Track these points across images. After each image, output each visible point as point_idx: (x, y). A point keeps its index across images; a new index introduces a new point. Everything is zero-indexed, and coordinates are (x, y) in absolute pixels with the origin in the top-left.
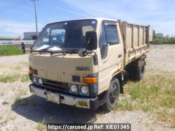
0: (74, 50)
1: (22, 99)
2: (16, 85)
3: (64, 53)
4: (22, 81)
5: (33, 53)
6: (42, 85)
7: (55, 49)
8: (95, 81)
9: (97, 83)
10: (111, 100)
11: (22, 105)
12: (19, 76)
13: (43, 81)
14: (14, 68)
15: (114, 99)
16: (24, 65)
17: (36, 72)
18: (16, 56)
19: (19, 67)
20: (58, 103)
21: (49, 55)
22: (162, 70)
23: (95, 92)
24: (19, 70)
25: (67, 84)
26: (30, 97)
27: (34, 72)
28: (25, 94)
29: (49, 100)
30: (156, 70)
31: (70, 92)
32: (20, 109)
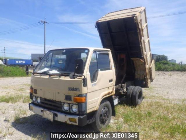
0: (68, 74)
1: (21, 118)
2: (18, 105)
3: (60, 75)
4: (24, 102)
5: (35, 74)
6: (40, 104)
7: (54, 72)
8: (84, 101)
9: (86, 103)
10: (102, 121)
11: (21, 123)
12: (21, 97)
13: (41, 99)
14: (17, 90)
15: (104, 120)
16: (28, 87)
17: (35, 91)
18: (21, 78)
19: (22, 88)
20: (52, 120)
21: (47, 77)
22: (163, 97)
23: (83, 110)
24: (22, 91)
25: (61, 102)
26: (29, 117)
27: (34, 92)
28: (25, 114)
29: (44, 117)
30: (157, 97)
31: (63, 110)
32: (19, 126)
